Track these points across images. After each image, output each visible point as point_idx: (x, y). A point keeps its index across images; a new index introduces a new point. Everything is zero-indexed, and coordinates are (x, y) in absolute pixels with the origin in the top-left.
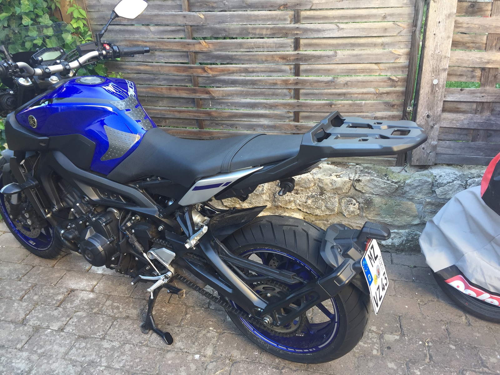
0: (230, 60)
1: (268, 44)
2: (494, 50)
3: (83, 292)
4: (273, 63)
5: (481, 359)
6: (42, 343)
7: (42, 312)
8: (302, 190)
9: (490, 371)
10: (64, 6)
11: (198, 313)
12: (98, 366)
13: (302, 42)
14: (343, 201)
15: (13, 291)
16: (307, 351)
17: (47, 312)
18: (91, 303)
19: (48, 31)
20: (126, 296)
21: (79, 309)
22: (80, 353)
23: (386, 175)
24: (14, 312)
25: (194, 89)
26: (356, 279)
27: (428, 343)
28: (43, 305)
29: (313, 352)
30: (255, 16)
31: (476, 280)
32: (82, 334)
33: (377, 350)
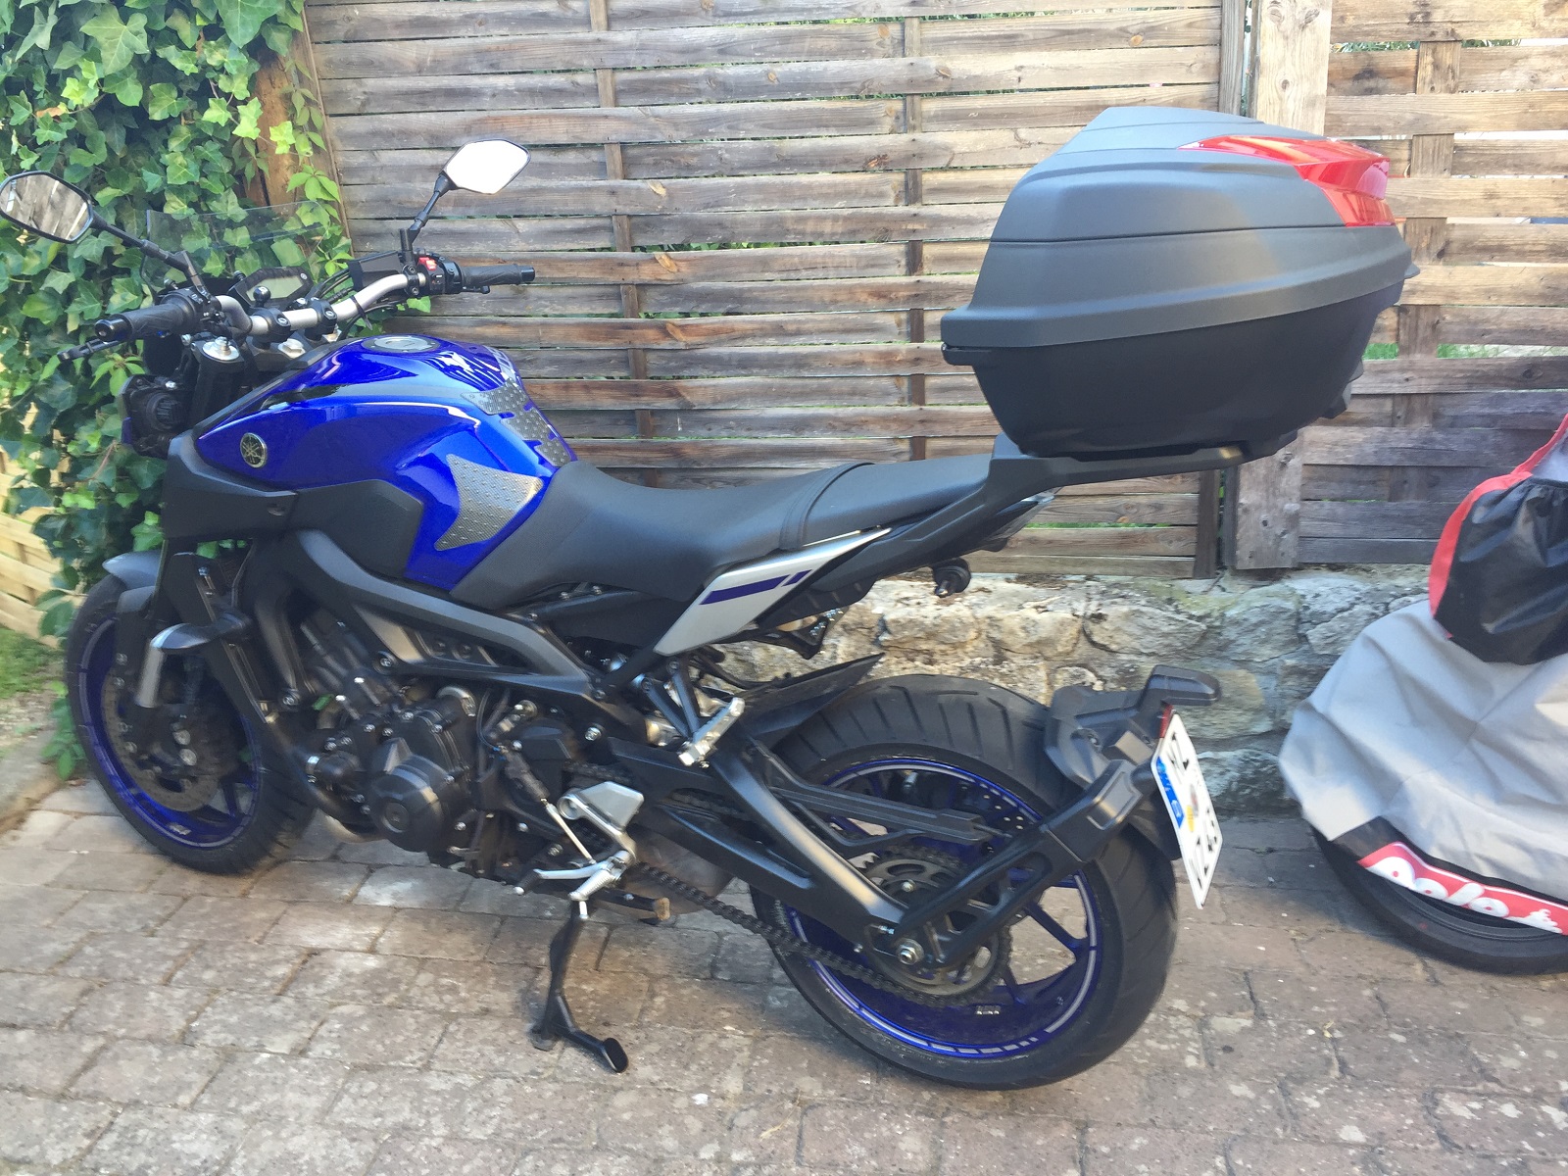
0: (735, 303)
1: (837, 260)
2: (1424, 258)
3: (347, 955)
4: (853, 307)
5: (1478, 1063)
6: (250, 1088)
7: (235, 1011)
8: (944, 653)
9: (1505, 1090)
10: (277, 171)
11: (684, 992)
12: (423, 1136)
13: (928, 251)
14: (1058, 676)
15: (138, 961)
16: (1014, 1047)
17: (251, 1011)
18: (373, 982)
19: (235, 236)
20: (472, 959)
21: (344, 997)
22: (364, 1108)
23: (1170, 601)
24: (151, 1014)
25: (636, 386)
26: (1143, 813)
27: (1331, 1031)
28: (234, 994)
29: (1033, 1046)
30: (801, 186)
31: (1442, 849)
32: (363, 1059)
33: (1197, 1057)
